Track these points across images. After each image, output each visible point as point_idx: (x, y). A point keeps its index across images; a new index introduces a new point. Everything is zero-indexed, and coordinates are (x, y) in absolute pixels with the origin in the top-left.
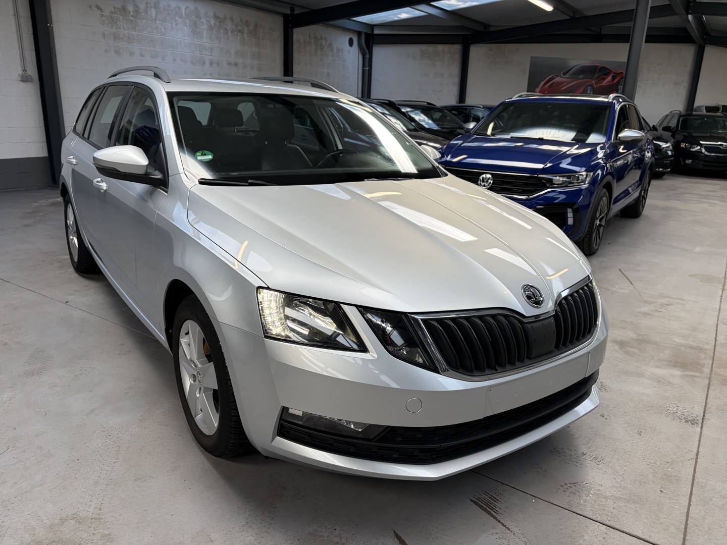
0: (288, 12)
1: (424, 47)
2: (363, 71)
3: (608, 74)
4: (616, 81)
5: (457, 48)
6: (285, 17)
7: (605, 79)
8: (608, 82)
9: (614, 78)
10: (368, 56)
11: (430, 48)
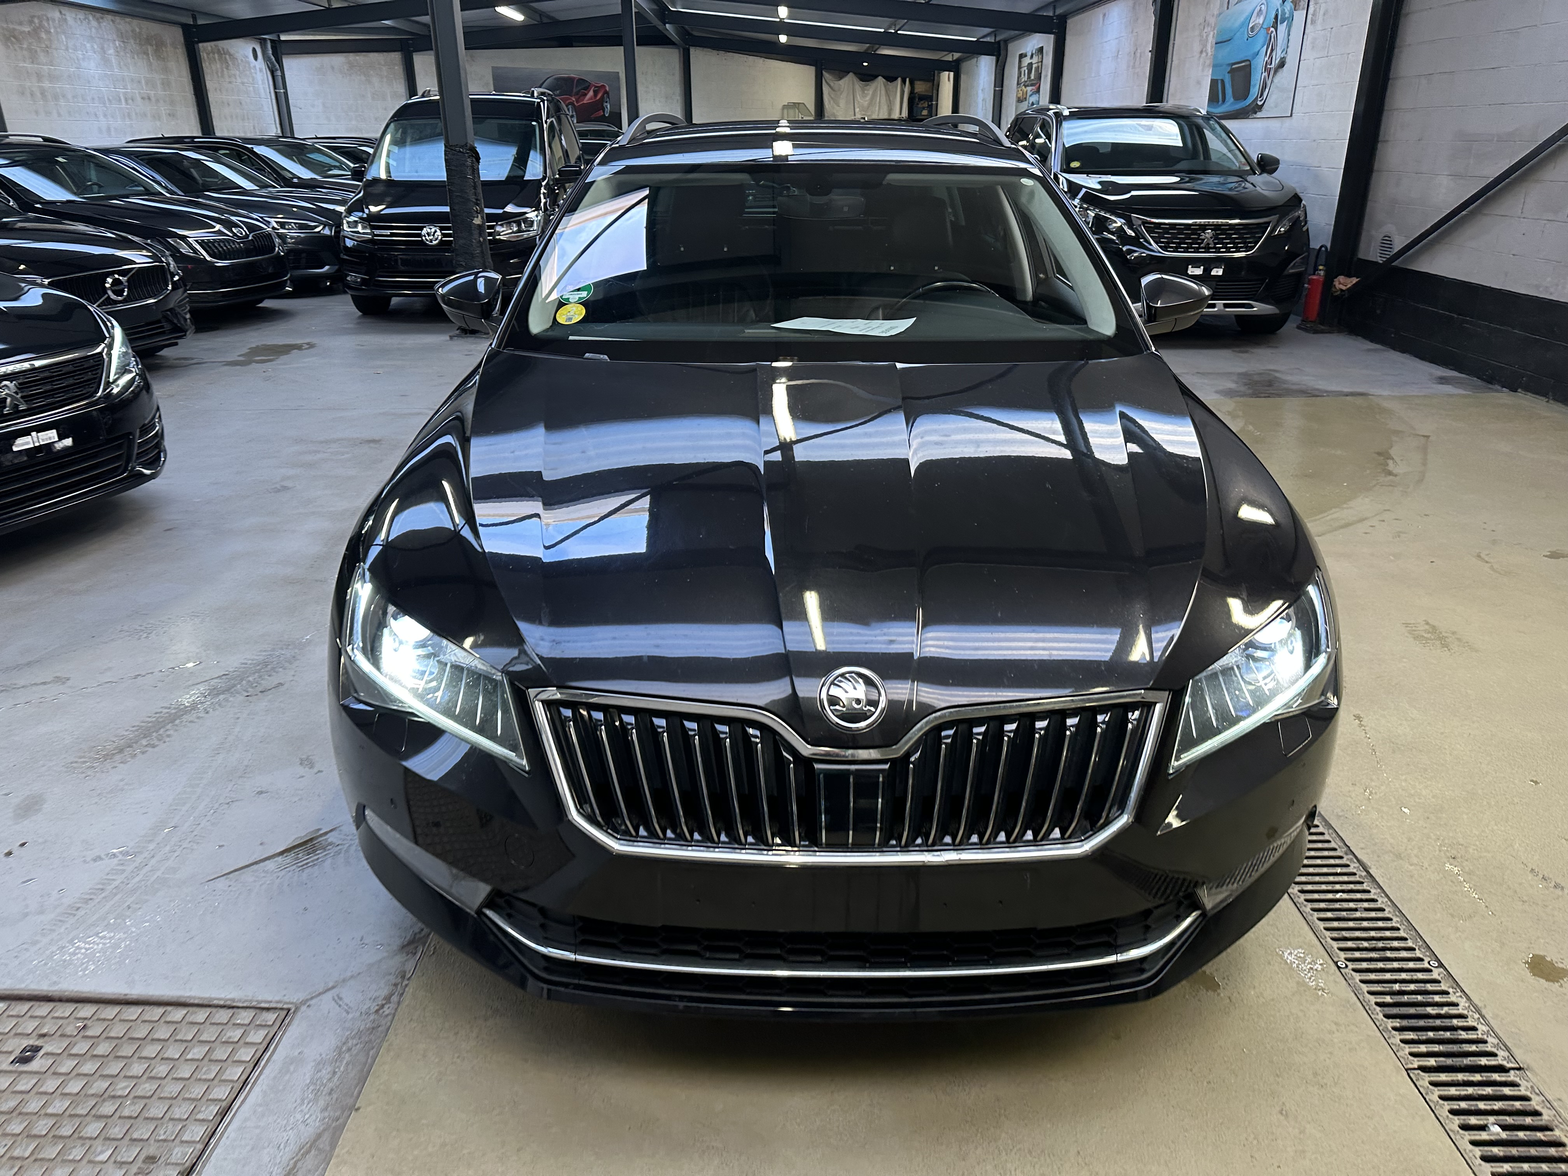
0: (190, 22)
1: (352, 57)
2: (276, 93)
3: (587, 88)
4: (598, 97)
5: (396, 57)
6: (185, 28)
7: (586, 95)
8: (591, 99)
9: (596, 93)
10: (279, 73)
11: (360, 58)
